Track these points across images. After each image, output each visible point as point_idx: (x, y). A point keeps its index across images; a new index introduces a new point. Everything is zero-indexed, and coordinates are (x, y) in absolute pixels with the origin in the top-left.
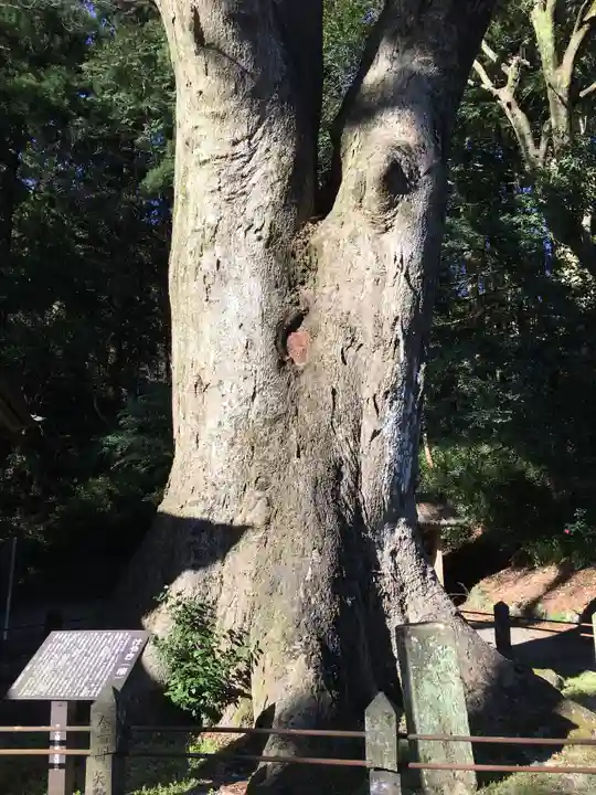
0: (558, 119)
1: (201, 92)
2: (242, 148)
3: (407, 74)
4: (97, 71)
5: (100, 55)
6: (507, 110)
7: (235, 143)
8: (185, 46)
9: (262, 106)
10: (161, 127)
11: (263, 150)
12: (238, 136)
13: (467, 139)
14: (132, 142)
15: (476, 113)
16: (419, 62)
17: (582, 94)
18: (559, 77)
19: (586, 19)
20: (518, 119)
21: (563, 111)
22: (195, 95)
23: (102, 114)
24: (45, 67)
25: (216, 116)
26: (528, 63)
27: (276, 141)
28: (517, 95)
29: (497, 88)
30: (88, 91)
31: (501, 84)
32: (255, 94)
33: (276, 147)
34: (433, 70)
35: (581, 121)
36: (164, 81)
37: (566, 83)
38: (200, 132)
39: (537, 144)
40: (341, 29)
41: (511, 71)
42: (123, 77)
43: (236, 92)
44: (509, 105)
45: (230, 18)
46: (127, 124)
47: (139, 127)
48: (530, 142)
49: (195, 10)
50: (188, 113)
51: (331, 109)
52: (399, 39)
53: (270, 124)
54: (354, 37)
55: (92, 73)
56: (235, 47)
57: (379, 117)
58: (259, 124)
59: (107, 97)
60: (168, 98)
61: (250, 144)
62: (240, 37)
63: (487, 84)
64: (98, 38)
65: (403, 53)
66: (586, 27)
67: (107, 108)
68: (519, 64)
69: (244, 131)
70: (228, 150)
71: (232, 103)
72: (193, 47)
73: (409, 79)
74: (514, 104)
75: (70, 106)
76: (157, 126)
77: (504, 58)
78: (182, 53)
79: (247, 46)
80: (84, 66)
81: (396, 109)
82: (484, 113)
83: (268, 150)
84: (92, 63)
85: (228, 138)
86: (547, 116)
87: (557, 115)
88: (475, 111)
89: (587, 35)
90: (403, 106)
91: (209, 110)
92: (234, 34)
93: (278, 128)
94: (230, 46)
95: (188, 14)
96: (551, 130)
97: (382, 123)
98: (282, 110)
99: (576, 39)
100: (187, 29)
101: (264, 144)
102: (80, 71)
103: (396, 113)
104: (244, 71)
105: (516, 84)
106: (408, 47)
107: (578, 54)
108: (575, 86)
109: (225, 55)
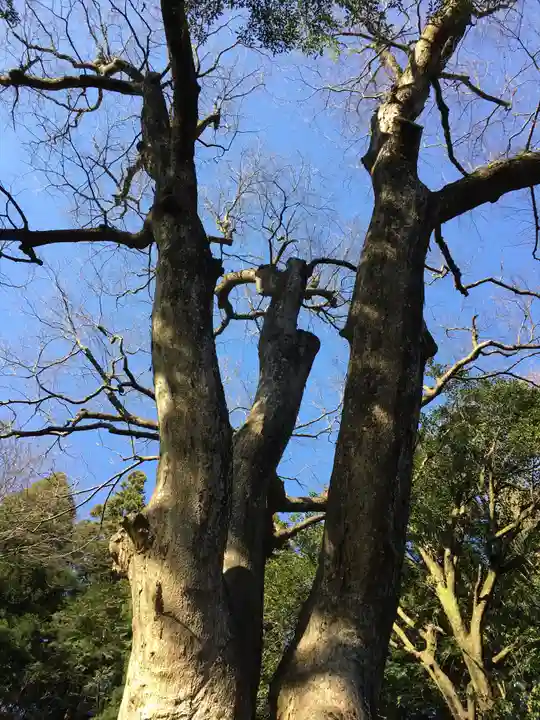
0: (479, 682)
1: (153, 654)
2: (183, 708)
3: (335, 645)
4: (64, 621)
5: (71, 607)
6: (431, 672)
7: (178, 703)
8: (146, 613)
9: (207, 667)
10: (111, 674)
11: (204, 710)
12: (182, 695)
13: (399, 698)
14: (81, 687)
15: (403, 673)
16: (345, 633)
17: (495, 660)
18: (471, 643)
19: (482, 596)
20: (442, 681)
21: (481, 676)
22: (148, 654)
23: (59, 660)
24: (20, 615)
25: (163, 676)
26: (441, 630)
27: (216, 702)
28: (437, 657)
29: (419, 650)
30: (53, 637)
31: (422, 646)
32: (200, 657)
33: (216, 709)
34: (356, 641)
35: (499, 686)
36: (122, 631)
37: (477, 649)
38: (146, 690)
39: (465, 706)
40: (280, 592)
41: (428, 636)
42: (88, 627)
43: (185, 654)
44: (432, 667)
45: (187, 592)
46: (79, 669)
47: (90, 672)
48: (458, 705)
49: (159, 586)
50: (138, 671)
51: (270, 663)
52: (326, 613)
53: (211, 685)
54: (291, 601)
55: (60, 622)
56: (189, 615)
57: (311, 682)
58: (202, 684)
59: (68, 643)
60: (123, 647)
61: (191, 704)
62: (194, 608)
63: (409, 647)
64: (74, 593)
65: (331, 624)
66: (483, 603)
67: (66, 654)
68: (434, 631)
69: (187, 690)
70: (170, 709)
71: (180, 664)
72: (153, 614)
73: (337, 648)
74: (436, 667)
75: (31, 651)
76: (108, 672)
77: (420, 625)
78: (143, 620)
79: (198, 615)
80: (55, 616)
81: (327, 675)
82: (411, 673)
83: (208, 710)
84: (62, 613)
85: (172, 697)
86: (468, 679)
87: (477, 679)
88: (402, 670)
89: (486, 608)
90: (333, 672)
91: (157, 670)
92: (189, 605)
93: (219, 690)
94: (184, 615)
95: (153, 589)
96: (475, 694)
97: (314, 687)
98: (224, 672)
99: (478, 611)
100: (150, 599)
101: (205, 704)
102: (50, 620)
103: (327, 680)
104: (193, 637)
105: (435, 649)
106: (334, 620)
107: (483, 625)
108: (487, 651)
109: (178, 621)
